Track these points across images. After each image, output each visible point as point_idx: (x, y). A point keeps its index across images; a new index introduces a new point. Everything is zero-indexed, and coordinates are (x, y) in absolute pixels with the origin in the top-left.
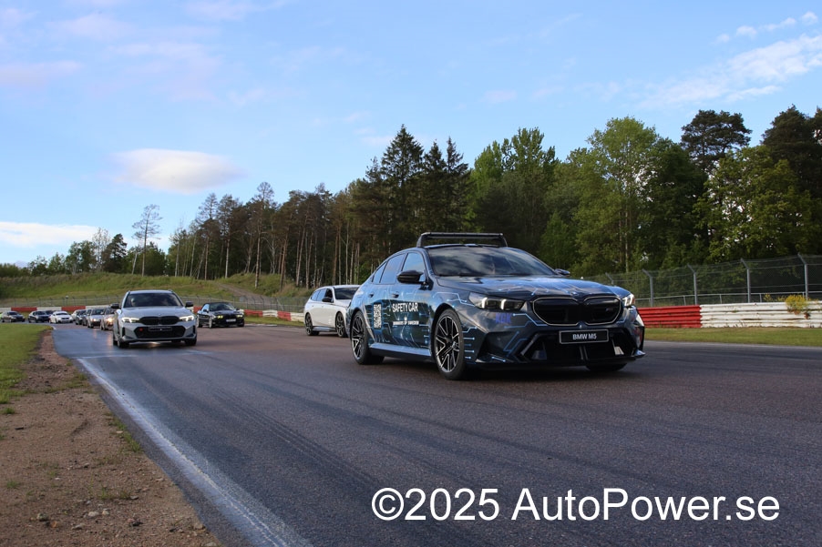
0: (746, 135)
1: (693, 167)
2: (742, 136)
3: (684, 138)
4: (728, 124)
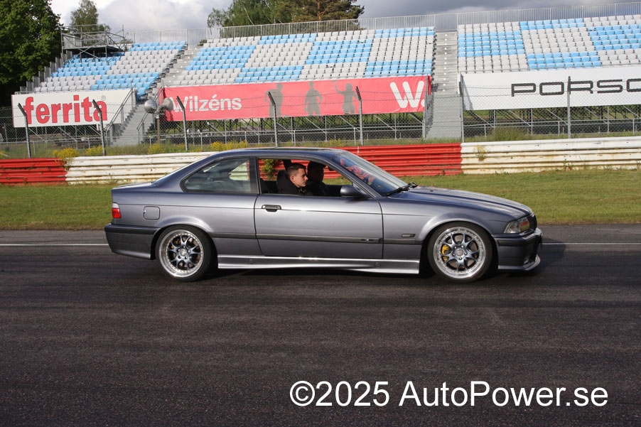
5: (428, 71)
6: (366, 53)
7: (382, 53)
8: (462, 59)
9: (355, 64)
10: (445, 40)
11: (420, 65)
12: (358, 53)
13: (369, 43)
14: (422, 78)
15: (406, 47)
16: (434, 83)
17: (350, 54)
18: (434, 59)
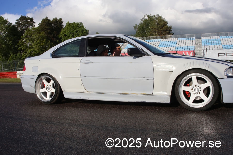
0: (34, 24)
1: (18, 32)
2: (33, 24)
3: (16, 23)
4: (29, 20)
5: (193, 49)
6: (175, 45)
7: (180, 44)
8: (203, 46)
9: (172, 47)
10: (198, 41)
11: (191, 48)
12: (173, 44)
13: (176, 42)
14: (192, 51)
15: (187, 43)
16: (195, 52)
17: (171, 45)
18: (195, 46)
